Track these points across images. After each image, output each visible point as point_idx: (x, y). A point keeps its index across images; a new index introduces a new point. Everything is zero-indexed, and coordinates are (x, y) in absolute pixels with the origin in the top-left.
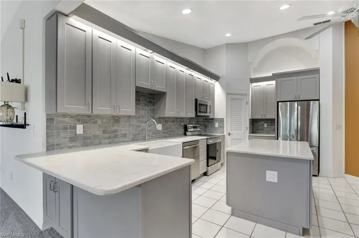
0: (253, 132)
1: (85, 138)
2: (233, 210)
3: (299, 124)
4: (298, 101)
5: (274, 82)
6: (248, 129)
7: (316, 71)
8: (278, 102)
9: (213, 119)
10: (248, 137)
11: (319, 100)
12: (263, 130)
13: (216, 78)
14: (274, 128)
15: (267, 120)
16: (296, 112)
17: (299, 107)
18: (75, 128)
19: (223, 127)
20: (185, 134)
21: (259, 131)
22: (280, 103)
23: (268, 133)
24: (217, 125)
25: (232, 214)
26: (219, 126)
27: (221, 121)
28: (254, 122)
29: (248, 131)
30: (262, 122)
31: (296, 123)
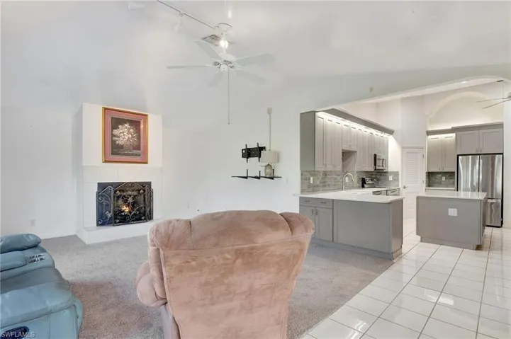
0: (429, 186)
1: (314, 186)
2: (422, 238)
3: (481, 177)
4: (479, 154)
5: (453, 135)
6: (425, 182)
7: (500, 125)
8: (458, 156)
9: (386, 172)
10: (424, 190)
11: (502, 154)
12: (441, 183)
13: (391, 132)
14: (454, 182)
15: (444, 174)
16: (477, 165)
17: (481, 161)
18: (309, 179)
19: (398, 180)
20: (363, 187)
21: (436, 185)
22: (460, 157)
23: (447, 186)
24: (391, 178)
25: (421, 241)
26: (394, 179)
27: (396, 174)
28: (430, 175)
29: (424, 185)
30: (440, 176)
31: (477, 177)
